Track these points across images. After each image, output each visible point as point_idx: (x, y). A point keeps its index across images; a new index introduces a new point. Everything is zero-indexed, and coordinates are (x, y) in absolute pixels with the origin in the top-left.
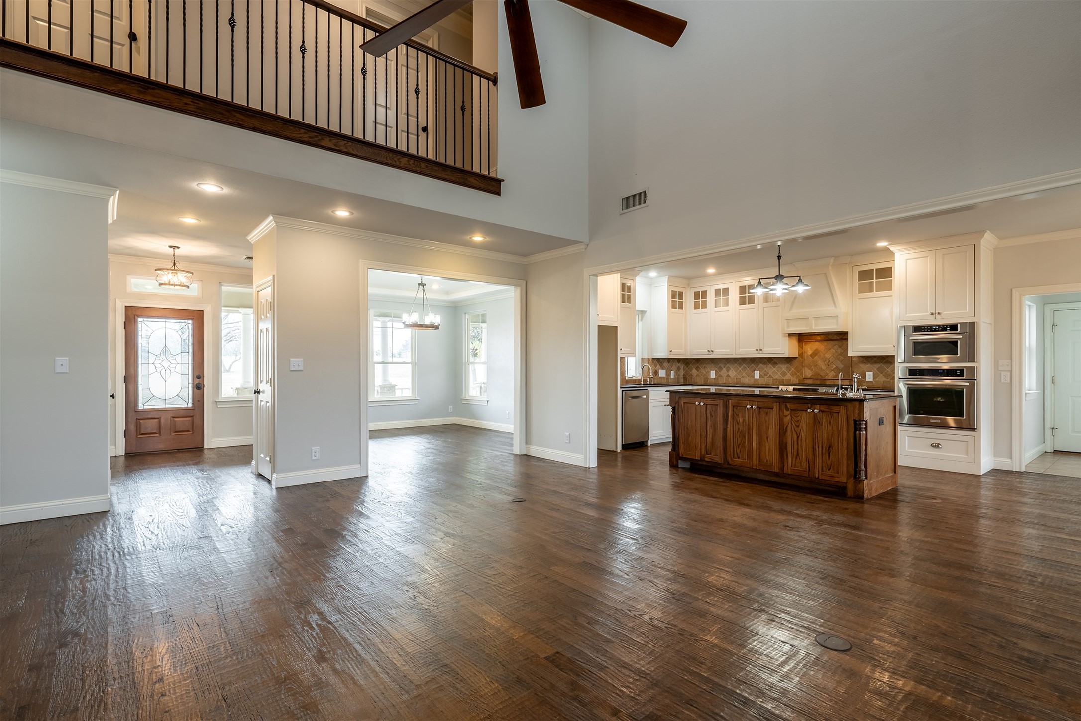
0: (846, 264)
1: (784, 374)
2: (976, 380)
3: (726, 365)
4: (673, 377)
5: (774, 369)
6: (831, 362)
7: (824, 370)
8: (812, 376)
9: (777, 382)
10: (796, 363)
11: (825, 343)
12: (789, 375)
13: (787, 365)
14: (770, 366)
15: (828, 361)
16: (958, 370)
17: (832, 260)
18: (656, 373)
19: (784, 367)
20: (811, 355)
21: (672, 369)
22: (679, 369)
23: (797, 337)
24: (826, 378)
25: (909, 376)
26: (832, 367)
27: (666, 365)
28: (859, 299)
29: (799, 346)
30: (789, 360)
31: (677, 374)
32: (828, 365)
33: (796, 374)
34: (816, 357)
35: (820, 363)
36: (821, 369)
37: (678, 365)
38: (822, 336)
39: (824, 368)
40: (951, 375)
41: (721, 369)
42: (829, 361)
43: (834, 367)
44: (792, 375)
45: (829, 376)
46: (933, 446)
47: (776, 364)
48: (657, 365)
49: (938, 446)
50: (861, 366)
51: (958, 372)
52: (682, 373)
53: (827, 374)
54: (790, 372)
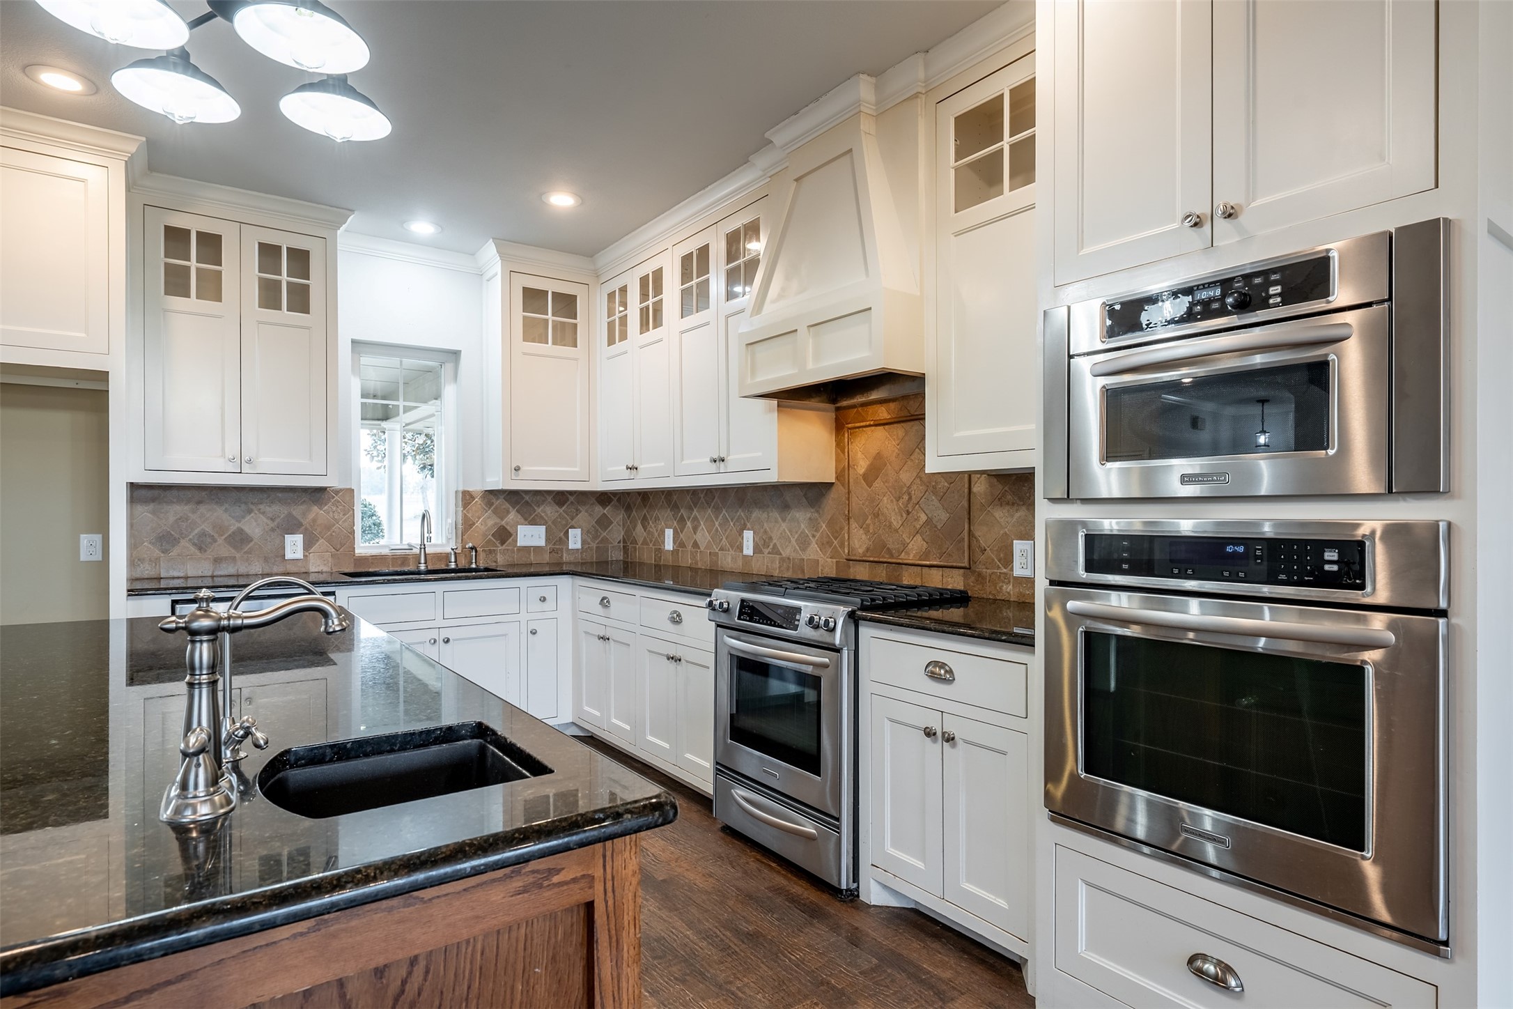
0: (916, 96)
1: (804, 544)
2: (1443, 613)
3: (691, 509)
4: (579, 546)
5: (784, 525)
6: (914, 500)
7: (896, 531)
8: (868, 550)
9: (788, 569)
10: (831, 502)
12: (814, 546)
13: (810, 514)
14: (775, 514)
15: (906, 497)
16: (1331, 544)
17: (864, 89)
18: (504, 535)
19: (802, 516)
20: (865, 476)
21: (573, 523)
22: (603, 522)
23: (833, 415)
24: (904, 558)
25: (1089, 568)
26: (917, 519)
27: (549, 511)
28: (957, 234)
29: (838, 445)
30: (814, 492)
31: (595, 538)
32: (908, 513)
33: (830, 543)
34: (878, 484)
35: (889, 507)
36: (891, 523)
37: (599, 510)
38: (892, 405)
39: (896, 521)
40: (1289, 573)
41: (682, 521)
42: (910, 498)
43: (923, 518)
44: (823, 545)
45: (908, 554)
46: (1200, 973)
47: (786, 507)
48: (508, 512)
50: (1000, 514)
51: (1331, 555)
52: (616, 533)
53: (905, 545)
54: (818, 535)
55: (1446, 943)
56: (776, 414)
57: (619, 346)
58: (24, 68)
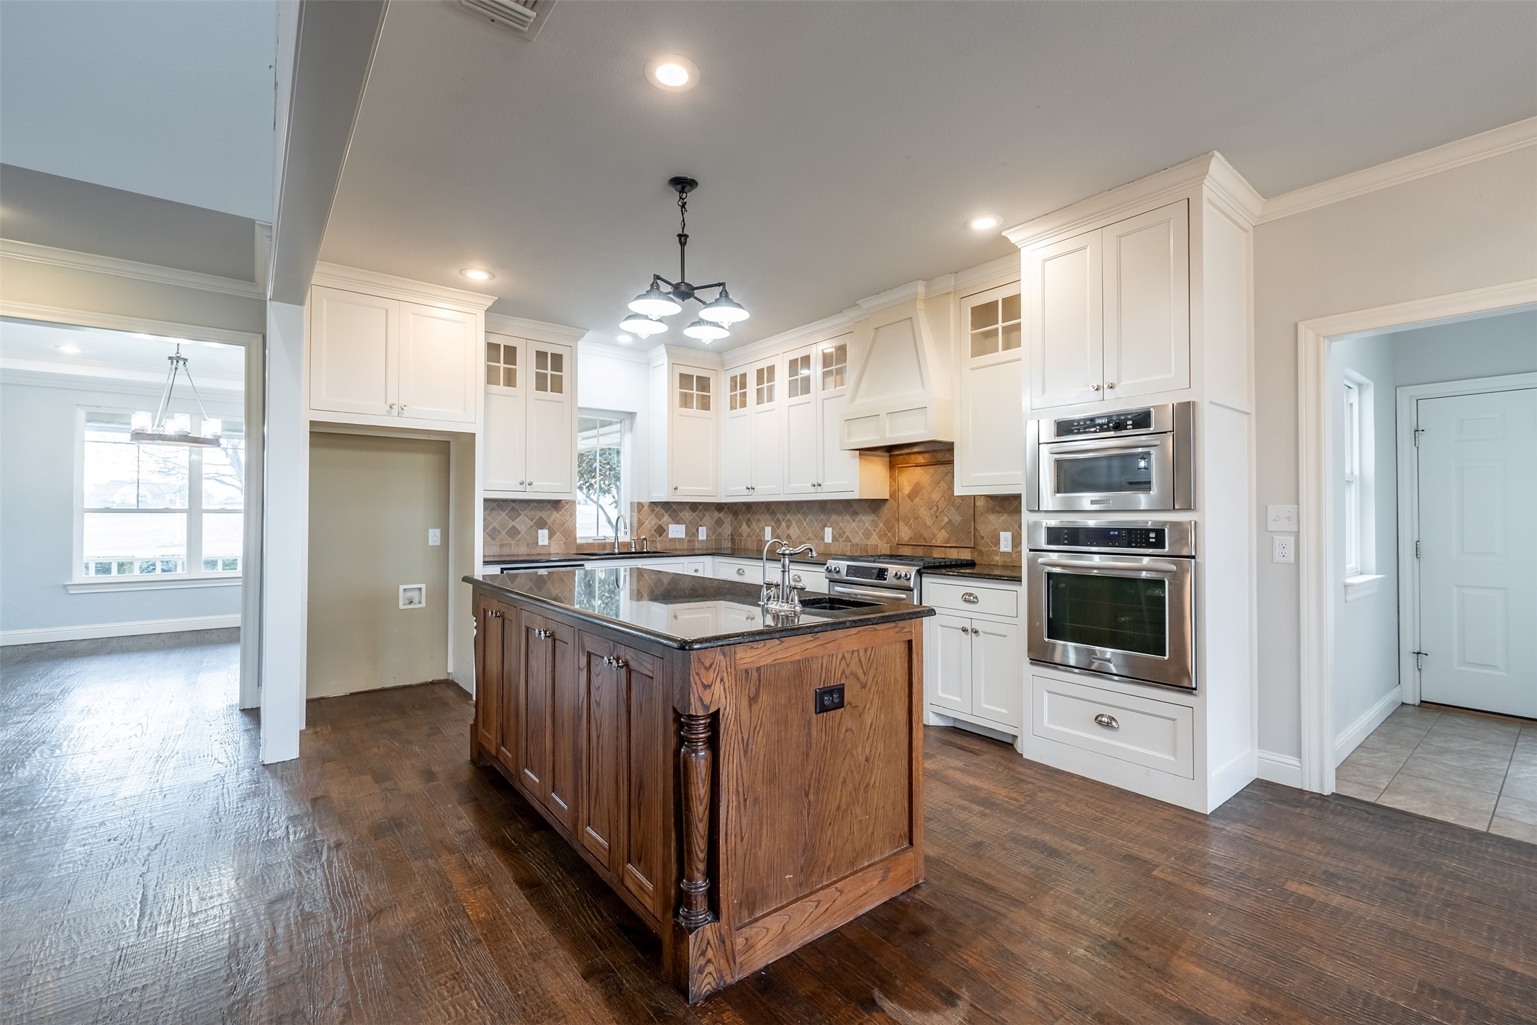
0: (949, 293)
1: (868, 535)
2: (1193, 557)
3: (785, 514)
4: (705, 538)
5: (854, 524)
6: (940, 510)
7: (929, 527)
8: (911, 538)
9: (857, 550)
10: (886, 511)
11: (931, 470)
12: (875, 536)
13: (872, 517)
14: (848, 517)
15: (935, 508)
16: (1152, 530)
17: (920, 287)
18: (661, 531)
19: (867, 520)
20: (909, 496)
21: (701, 523)
22: (719, 523)
23: (888, 459)
24: (934, 542)
25: (1049, 543)
26: (942, 521)
27: (687, 515)
28: (973, 369)
29: (891, 477)
30: (874, 505)
31: (714, 533)
32: (937, 517)
33: (885, 535)
34: (917, 500)
35: (924, 513)
36: (925, 523)
37: (717, 515)
38: (926, 455)
39: (929, 522)
40: (1136, 542)
41: (778, 522)
42: (938, 509)
43: (946, 520)
44: (881, 536)
45: (936, 540)
46: (1100, 723)
47: (855, 513)
48: (663, 516)
49: (1108, 725)
50: (992, 518)
51: (1152, 535)
52: (727, 530)
53: (935, 535)
54: (877, 530)
55: (1195, 689)
56: (858, 459)
57: (739, 411)
58: (461, 271)
